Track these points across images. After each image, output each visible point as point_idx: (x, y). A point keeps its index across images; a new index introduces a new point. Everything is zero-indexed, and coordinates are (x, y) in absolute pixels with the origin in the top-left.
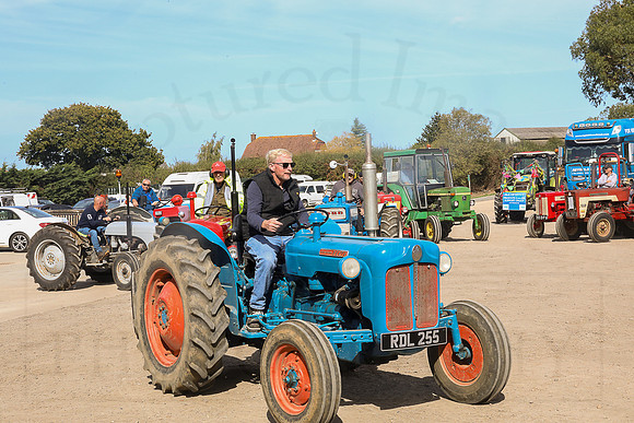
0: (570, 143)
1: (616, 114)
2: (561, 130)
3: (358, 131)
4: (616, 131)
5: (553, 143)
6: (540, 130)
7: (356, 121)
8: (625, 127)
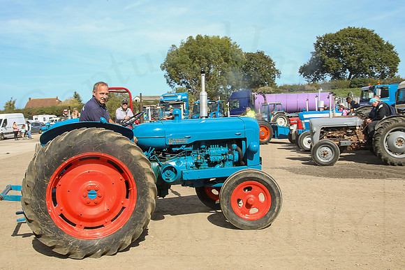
0: (162, 102)
1: (178, 91)
2: (159, 97)
3: (76, 96)
4: (179, 97)
5: (156, 102)
6: (151, 97)
7: (75, 93)
8: (182, 96)
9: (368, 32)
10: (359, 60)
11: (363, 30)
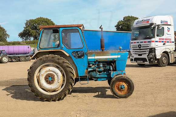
9: (49, 20)
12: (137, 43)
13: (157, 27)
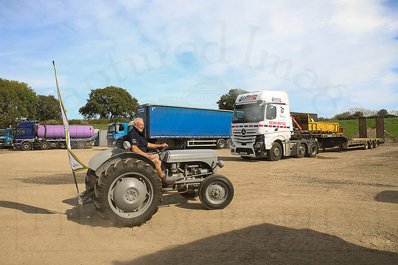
9: (123, 90)
10: (117, 107)
11: (120, 89)
12: (241, 126)
13: (266, 106)
